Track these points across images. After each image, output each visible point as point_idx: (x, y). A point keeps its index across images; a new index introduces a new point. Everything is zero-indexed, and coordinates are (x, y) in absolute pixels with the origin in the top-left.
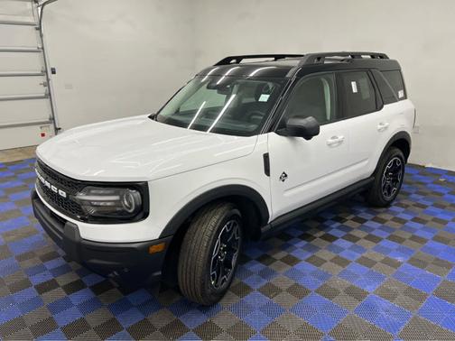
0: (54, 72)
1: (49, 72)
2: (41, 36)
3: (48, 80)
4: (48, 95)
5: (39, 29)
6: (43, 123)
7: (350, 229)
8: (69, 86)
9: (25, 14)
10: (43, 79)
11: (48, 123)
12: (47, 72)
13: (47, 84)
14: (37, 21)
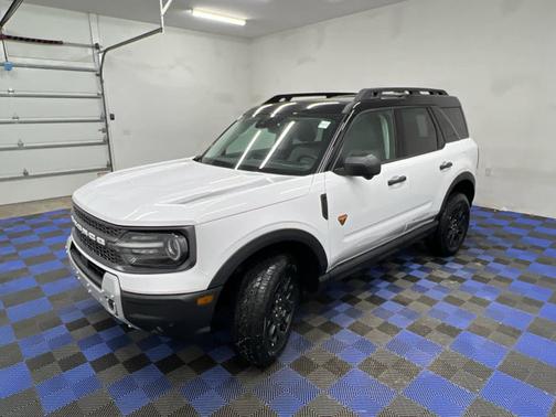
0: (112, 118)
1: (108, 117)
2: (102, 82)
3: (107, 126)
4: (107, 142)
5: (100, 75)
6: (101, 170)
8: (126, 132)
9: (84, 60)
10: (102, 125)
11: (105, 169)
12: (106, 118)
13: (106, 130)
14: (98, 67)
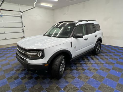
0: (24, 27)
2: (22, 19)
4: (23, 32)
5: (21, 17)
6: (22, 38)
7: (92, 57)
8: (27, 30)
9: (18, 14)
10: (22, 28)
12: (23, 27)
13: (23, 29)
14: (21, 16)
